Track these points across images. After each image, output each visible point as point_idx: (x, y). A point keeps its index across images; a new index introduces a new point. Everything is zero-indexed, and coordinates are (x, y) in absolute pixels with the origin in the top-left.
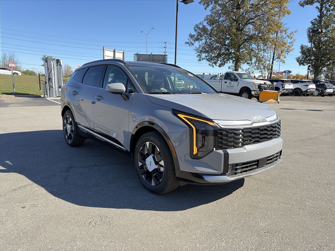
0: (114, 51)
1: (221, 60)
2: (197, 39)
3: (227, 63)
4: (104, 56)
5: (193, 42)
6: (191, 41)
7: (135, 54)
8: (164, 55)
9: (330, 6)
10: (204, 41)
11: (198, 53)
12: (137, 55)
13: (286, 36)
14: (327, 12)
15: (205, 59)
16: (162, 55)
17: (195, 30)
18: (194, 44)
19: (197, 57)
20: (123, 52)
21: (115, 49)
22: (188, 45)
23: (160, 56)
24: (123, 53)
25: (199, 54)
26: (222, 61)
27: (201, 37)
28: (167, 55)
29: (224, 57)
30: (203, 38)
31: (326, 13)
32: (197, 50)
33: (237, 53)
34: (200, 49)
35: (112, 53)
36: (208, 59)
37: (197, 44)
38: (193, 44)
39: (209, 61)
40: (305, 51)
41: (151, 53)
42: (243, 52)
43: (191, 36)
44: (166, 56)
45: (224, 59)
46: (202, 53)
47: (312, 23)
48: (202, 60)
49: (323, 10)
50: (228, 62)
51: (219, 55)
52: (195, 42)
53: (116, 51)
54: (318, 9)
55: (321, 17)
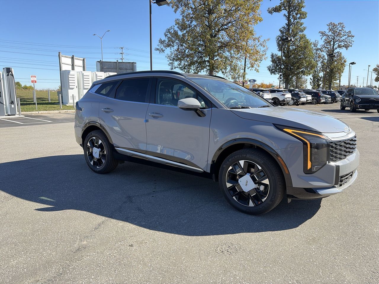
0: (73, 58)
1: (194, 69)
2: (169, 45)
3: (200, 72)
4: (61, 64)
5: (164, 49)
6: (162, 47)
7: (98, 62)
8: (132, 63)
9: (297, 14)
10: (176, 47)
11: (171, 60)
12: (101, 62)
13: (259, 44)
14: (294, 20)
15: (177, 67)
16: (130, 62)
17: (166, 35)
18: (164, 50)
19: (169, 65)
20: (82, 59)
21: (73, 56)
22: (158, 51)
23: (128, 64)
24: (84, 60)
25: (171, 62)
26: (195, 69)
27: (173, 43)
28: (136, 63)
29: (197, 66)
30: (175, 44)
31: (293, 22)
32: (169, 58)
33: (212, 61)
34: (172, 56)
35: (70, 60)
36: (181, 68)
37: (168, 51)
38: (163, 51)
39: (182, 69)
40: (275, 60)
41: (117, 61)
42: (217, 59)
43: (162, 42)
44: (135, 64)
45: (197, 68)
46: (175, 61)
47: (281, 31)
48: (175, 69)
49: (290, 18)
50: (202, 71)
51: (192, 63)
52: (166, 49)
53: (75, 57)
54: (286, 17)
55: (289, 25)
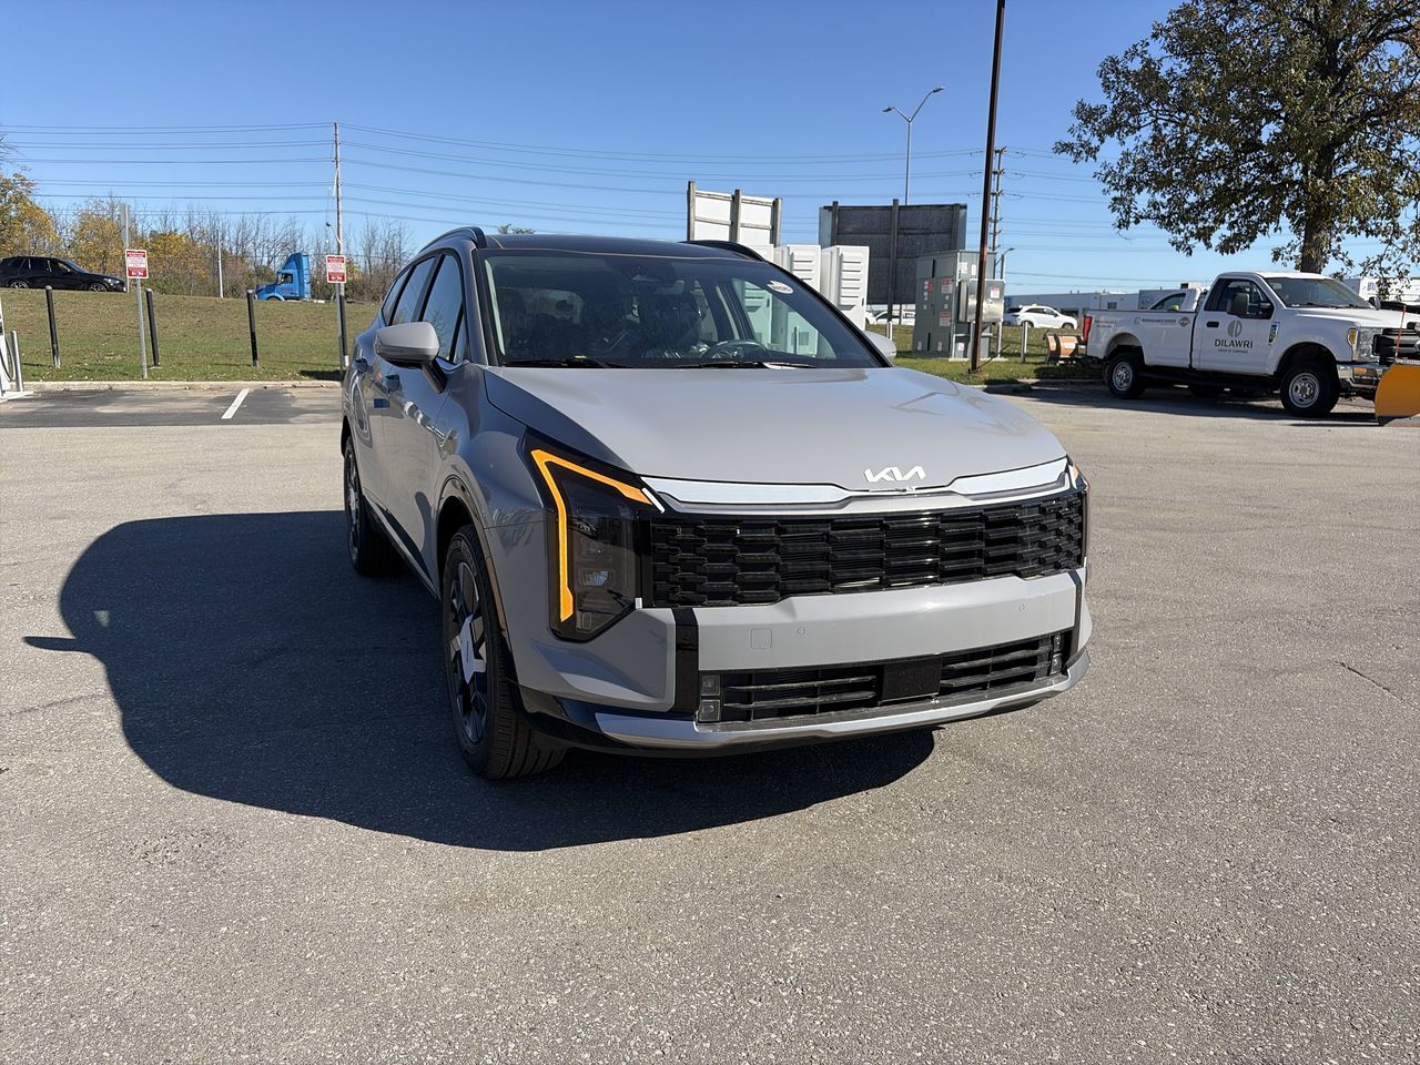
0: (735, 200)
1: (1233, 219)
2: (1113, 127)
3: (1264, 232)
4: (692, 220)
5: (1095, 142)
6: (1085, 138)
7: (825, 208)
8: (952, 206)
10: (1146, 133)
11: (1116, 189)
12: (834, 210)
15: (1148, 217)
16: (943, 206)
17: (1107, 87)
18: (1097, 149)
19: (1113, 210)
20: (771, 200)
21: (737, 192)
22: (1067, 157)
23: (935, 212)
24: (775, 204)
25: (1117, 194)
26: (1236, 222)
27: (1134, 112)
28: (965, 207)
29: (1247, 206)
30: (1146, 118)
32: (1109, 179)
33: (1314, 183)
34: (1126, 171)
35: (728, 205)
36: (1163, 217)
37: (1112, 150)
38: (1092, 152)
39: (1170, 224)
41: (895, 201)
42: (1344, 176)
43: (1087, 114)
44: (963, 211)
45: (1250, 214)
46: (1134, 190)
48: (1137, 222)
50: (1272, 226)
51: (1224, 199)
52: (1102, 141)
53: (742, 197)
